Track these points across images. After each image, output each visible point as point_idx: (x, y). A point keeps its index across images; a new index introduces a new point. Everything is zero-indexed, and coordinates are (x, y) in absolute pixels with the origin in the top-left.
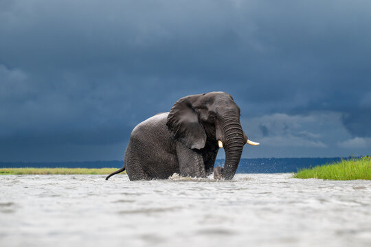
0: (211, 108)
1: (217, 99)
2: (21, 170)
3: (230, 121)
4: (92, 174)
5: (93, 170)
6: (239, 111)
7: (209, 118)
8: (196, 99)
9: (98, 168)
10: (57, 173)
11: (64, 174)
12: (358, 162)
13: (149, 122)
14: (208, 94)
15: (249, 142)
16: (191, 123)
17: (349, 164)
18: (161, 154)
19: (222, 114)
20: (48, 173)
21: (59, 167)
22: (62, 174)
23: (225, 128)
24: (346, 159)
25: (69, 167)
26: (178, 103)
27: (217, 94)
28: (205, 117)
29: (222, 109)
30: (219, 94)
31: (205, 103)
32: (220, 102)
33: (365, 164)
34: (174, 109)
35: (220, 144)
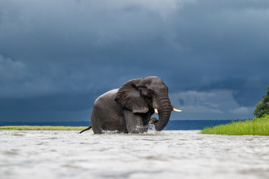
0: (149, 87)
1: (154, 81)
2: (20, 127)
3: (163, 96)
4: (68, 130)
5: (68, 127)
6: (168, 89)
7: (148, 93)
8: (138, 82)
9: (72, 126)
10: (44, 129)
11: (49, 130)
12: (243, 123)
13: (106, 95)
14: (147, 78)
15: (175, 109)
16: (135, 97)
17: (237, 125)
18: (114, 116)
19: (157, 91)
20: (39, 129)
21: (45, 125)
22: (47, 130)
23: (159, 101)
24: (235, 121)
25: (52, 126)
26: (125, 85)
27: (153, 78)
28: (145, 93)
29: (157, 88)
30: (154, 78)
31: (145, 84)
32: (155, 83)
33: (248, 124)
34: (122, 88)
35: (156, 111)
